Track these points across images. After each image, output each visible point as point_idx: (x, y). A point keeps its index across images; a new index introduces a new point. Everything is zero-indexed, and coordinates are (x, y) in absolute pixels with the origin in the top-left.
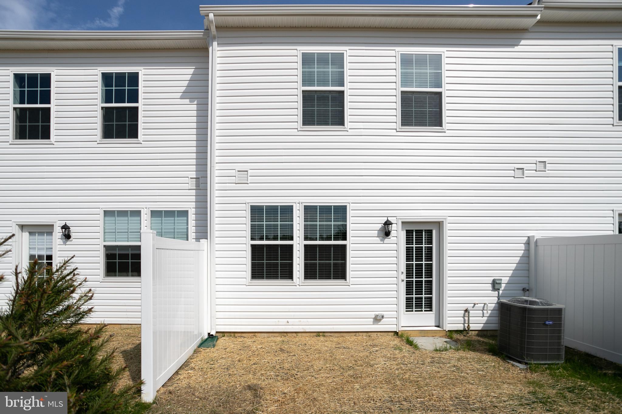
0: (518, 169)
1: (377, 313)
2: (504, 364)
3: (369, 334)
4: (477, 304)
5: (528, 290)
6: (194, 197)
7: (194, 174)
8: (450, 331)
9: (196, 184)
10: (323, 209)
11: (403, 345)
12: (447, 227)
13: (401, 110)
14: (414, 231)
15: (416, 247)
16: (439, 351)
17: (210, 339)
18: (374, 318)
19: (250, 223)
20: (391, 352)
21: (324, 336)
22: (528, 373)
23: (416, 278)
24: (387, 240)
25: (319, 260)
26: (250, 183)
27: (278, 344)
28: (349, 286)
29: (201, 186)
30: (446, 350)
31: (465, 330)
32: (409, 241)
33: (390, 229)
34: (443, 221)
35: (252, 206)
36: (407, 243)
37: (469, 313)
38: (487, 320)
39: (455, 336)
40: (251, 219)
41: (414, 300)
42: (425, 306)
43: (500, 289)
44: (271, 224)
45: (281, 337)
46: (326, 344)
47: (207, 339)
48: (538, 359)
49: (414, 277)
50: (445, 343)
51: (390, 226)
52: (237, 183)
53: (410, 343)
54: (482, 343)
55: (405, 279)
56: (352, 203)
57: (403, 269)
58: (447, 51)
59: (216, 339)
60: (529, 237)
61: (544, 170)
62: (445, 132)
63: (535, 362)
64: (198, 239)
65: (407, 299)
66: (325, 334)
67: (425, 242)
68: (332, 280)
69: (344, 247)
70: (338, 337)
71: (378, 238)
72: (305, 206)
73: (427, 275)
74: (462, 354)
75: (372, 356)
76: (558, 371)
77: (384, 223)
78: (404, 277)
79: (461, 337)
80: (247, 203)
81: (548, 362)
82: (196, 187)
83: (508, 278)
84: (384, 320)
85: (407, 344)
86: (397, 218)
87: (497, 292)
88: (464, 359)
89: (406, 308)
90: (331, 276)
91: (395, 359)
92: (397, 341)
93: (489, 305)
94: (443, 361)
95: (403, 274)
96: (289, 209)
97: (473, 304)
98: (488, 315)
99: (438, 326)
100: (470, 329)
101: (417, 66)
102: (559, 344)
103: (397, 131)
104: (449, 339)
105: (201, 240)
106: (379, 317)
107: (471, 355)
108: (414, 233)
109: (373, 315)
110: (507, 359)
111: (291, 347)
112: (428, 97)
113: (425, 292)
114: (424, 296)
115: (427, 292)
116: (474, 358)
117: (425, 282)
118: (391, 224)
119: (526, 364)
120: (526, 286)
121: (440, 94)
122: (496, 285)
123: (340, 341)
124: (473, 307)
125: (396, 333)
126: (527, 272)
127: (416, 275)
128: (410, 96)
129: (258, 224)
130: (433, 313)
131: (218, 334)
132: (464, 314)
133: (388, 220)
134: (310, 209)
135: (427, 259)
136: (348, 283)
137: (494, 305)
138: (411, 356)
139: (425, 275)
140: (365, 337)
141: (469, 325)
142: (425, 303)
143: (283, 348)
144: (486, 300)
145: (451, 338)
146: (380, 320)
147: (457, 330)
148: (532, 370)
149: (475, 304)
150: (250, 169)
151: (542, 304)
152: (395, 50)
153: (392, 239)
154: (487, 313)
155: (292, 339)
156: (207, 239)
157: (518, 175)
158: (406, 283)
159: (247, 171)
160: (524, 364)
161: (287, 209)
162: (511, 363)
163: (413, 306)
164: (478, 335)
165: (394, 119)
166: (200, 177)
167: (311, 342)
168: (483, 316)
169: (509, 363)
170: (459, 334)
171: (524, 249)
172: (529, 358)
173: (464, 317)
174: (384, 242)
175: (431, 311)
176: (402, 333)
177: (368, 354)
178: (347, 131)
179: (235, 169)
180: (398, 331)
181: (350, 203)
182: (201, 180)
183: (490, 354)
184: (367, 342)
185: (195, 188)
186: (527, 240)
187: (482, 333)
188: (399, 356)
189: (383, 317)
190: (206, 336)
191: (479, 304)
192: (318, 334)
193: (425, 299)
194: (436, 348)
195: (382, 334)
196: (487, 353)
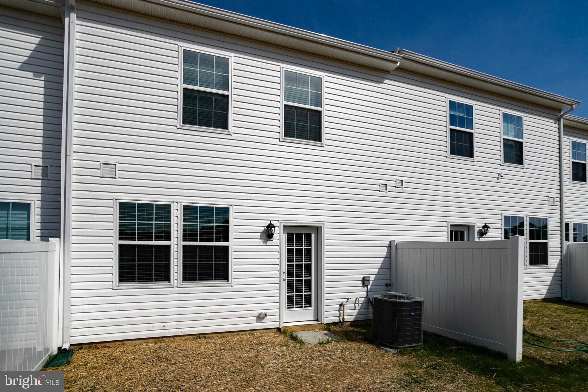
0: (382, 184)
1: (260, 312)
2: (379, 351)
3: (253, 332)
4: (351, 299)
5: (390, 285)
6: (40, 188)
7: (40, 162)
8: (328, 324)
9: (42, 173)
10: (204, 210)
11: (288, 341)
12: (325, 231)
13: (285, 122)
14: (295, 234)
15: (296, 249)
16: (323, 344)
17: (61, 355)
18: (257, 316)
19: (118, 221)
20: (278, 350)
21: (205, 338)
22: (399, 356)
23: (296, 277)
24: (269, 242)
25: (199, 261)
26: (118, 178)
27: (154, 352)
28: (232, 286)
29: (50, 176)
30: (328, 342)
31: (340, 322)
32: (290, 243)
33: (273, 232)
34: (321, 226)
35: (120, 203)
36: (288, 245)
37: (344, 307)
38: (358, 312)
39: (333, 328)
40: (119, 217)
41: (295, 298)
42: (304, 302)
43: (369, 285)
44: (144, 223)
45: (156, 343)
46: (209, 347)
47: (57, 355)
48: (405, 344)
49: (295, 276)
50: (325, 336)
51: (273, 229)
52: (101, 176)
53: (294, 338)
54: (356, 332)
55: (286, 279)
56: (234, 206)
57: (284, 269)
58: (326, 76)
59: (70, 354)
60: (390, 241)
61: (401, 187)
62: (324, 147)
63: (404, 346)
64: (45, 238)
65: (288, 296)
66: (206, 335)
67: (305, 244)
68: (213, 281)
69: (227, 248)
70: (220, 338)
71: (260, 240)
72: (184, 206)
73: (307, 274)
74: (343, 345)
75: (260, 356)
76: (421, 352)
77: (267, 226)
78: (285, 276)
79: (338, 329)
80: (114, 200)
81: (413, 345)
82: (42, 176)
83: (375, 276)
84: (267, 317)
85: (291, 340)
86: (279, 222)
87: (366, 288)
88: (346, 349)
89: (287, 306)
90: (212, 277)
91: (284, 356)
92: (280, 338)
93: (360, 299)
94: (329, 354)
95: (285, 274)
96: (165, 208)
97: (347, 299)
98: (359, 308)
99: (317, 320)
100: (345, 321)
101: (299, 85)
102: (420, 330)
103: (280, 140)
104: (327, 331)
105: (50, 239)
106: (262, 315)
107: (351, 345)
108: (295, 236)
109: (256, 313)
110: (380, 346)
111: (170, 354)
112: (309, 114)
113: (305, 289)
114: (303, 293)
115: (307, 289)
116: (354, 348)
117: (305, 281)
118: (274, 227)
119: (396, 348)
120: (388, 282)
121: (320, 112)
122: (366, 282)
123: (223, 342)
124: (347, 302)
125: (278, 329)
126: (389, 270)
127: (296, 275)
128: (294, 110)
129: (127, 223)
130: (312, 308)
131: (72, 347)
132: (340, 308)
133: (271, 223)
134: (189, 209)
135: (306, 259)
136: (230, 283)
137: (363, 299)
138: (298, 352)
139: (305, 274)
140: (248, 336)
141: (343, 318)
142: (304, 300)
143: (161, 356)
144: (357, 295)
145: (329, 330)
146: (263, 318)
147: (333, 323)
148: (402, 353)
149: (348, 299)
150: (119, 163)
151: (407, 298)
152: (280, 66)
153: (275, 241)
154: (358, 306)
155: (169, 344)
156: (59, 237)
157: (382, 189)
158: (288, 282)
159: (115, 165)
160: (394, 349)
161: (163, 208)
162: (384, 349)
163: (294, 303)
164: (351, 326)
165: (277, 129)
166: (49, 165)
167: (193, 345)
168: (355, 309)
169: (382, 349)
170: (335, 326)
171: (387, 251)
172: (398, 344)
173: (339, 310)
174: (266, 244)
175: (310, 306)
176: (285, 329)
177: (256, 354)
178: (231, 135)
179: (100, 162)
180: (280, 328)
181: (233, 205)
182: (50, 170)
183: (366, 343)
184: (251, 341)
185: (41, 178)
186: (389, 244)
187: (353, 323)
188: (287, 353)
189: (266, 315)
190: (55, 351)
191: (352, 299)
192: (198, 336)
193: (305, 296)
194: (319, 341)
195: (264, 331)
196: (363, 342)
